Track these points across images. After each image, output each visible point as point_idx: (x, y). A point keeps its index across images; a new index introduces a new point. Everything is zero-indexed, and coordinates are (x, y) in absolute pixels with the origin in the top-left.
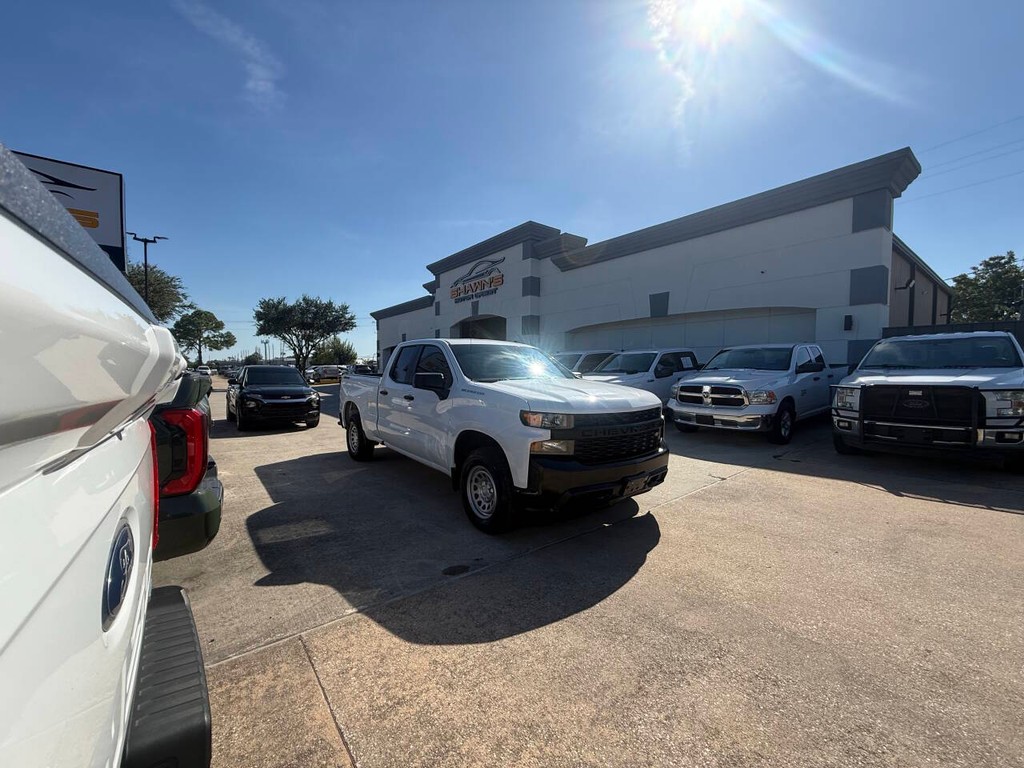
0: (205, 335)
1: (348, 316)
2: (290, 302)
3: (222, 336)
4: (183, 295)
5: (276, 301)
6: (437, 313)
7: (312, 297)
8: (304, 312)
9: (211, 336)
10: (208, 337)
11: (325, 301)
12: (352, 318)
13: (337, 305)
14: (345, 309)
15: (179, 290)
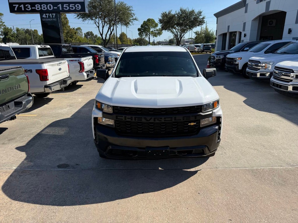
0: (151, 30)
1: (201, 17)
2: (173, 13)
3: (157, 30)
4: (133, 14)
5: (167, 13)
6: (246, 12)
7: (184, 8)
8: (180, 17)
9: (153, 30)
10: (152, 31)
11: (190, 10)
12: (203, 18)
13: (196, 11)
14: (200, 13)
15: (132, 12)
